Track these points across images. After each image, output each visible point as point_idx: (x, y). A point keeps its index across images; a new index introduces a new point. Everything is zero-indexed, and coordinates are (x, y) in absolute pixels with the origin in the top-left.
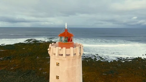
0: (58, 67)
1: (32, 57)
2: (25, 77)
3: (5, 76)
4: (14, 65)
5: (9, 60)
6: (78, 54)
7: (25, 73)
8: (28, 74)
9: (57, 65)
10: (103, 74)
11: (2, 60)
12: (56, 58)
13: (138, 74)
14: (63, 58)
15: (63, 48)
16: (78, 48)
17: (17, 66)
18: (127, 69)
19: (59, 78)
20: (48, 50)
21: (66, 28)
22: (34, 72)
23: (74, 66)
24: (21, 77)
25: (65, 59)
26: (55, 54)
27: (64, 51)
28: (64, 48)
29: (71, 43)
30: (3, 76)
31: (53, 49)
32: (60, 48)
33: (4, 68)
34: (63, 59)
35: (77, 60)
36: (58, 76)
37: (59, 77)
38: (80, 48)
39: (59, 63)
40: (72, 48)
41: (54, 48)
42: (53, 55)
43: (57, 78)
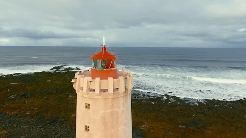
0: (87, 110)
1: (61, 95)
2: (47, 128)
3: (15, 125)
4: (32, 108)
5: (24, 99)
6: (122, 89)
7: (48, 122)
8: (52, 122)
9: (87, 107)
10: (180, 126)
11: (13, 100)
12: (85, 96)
13: (242, 127)
14: (97, 95)
15: (96, 78)
16: (121, 78)
17: (37, 110)
18: (223, 118)
19: (90, 129)
20: (72, 82)
21: (104, 45)
22: (63, 119)
23: (115, 110)
24: (41, 128)
25: (100, 97)
26: (82, 89)
27: (97, 83)
28: (98, 79)
29: (112, 71)
30: (12, 125)
31: (80, 81)
32: (90, 79)
33: (15, 112)
34: (96, 97)
35: (121, 100)
36: (88, 125)
37: (89, 127)
38: (126, 78)
39: (89, 105)
40: (110, 79)
41: (82, 79)
42: (81, 91)
43: (86, 129)
